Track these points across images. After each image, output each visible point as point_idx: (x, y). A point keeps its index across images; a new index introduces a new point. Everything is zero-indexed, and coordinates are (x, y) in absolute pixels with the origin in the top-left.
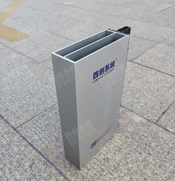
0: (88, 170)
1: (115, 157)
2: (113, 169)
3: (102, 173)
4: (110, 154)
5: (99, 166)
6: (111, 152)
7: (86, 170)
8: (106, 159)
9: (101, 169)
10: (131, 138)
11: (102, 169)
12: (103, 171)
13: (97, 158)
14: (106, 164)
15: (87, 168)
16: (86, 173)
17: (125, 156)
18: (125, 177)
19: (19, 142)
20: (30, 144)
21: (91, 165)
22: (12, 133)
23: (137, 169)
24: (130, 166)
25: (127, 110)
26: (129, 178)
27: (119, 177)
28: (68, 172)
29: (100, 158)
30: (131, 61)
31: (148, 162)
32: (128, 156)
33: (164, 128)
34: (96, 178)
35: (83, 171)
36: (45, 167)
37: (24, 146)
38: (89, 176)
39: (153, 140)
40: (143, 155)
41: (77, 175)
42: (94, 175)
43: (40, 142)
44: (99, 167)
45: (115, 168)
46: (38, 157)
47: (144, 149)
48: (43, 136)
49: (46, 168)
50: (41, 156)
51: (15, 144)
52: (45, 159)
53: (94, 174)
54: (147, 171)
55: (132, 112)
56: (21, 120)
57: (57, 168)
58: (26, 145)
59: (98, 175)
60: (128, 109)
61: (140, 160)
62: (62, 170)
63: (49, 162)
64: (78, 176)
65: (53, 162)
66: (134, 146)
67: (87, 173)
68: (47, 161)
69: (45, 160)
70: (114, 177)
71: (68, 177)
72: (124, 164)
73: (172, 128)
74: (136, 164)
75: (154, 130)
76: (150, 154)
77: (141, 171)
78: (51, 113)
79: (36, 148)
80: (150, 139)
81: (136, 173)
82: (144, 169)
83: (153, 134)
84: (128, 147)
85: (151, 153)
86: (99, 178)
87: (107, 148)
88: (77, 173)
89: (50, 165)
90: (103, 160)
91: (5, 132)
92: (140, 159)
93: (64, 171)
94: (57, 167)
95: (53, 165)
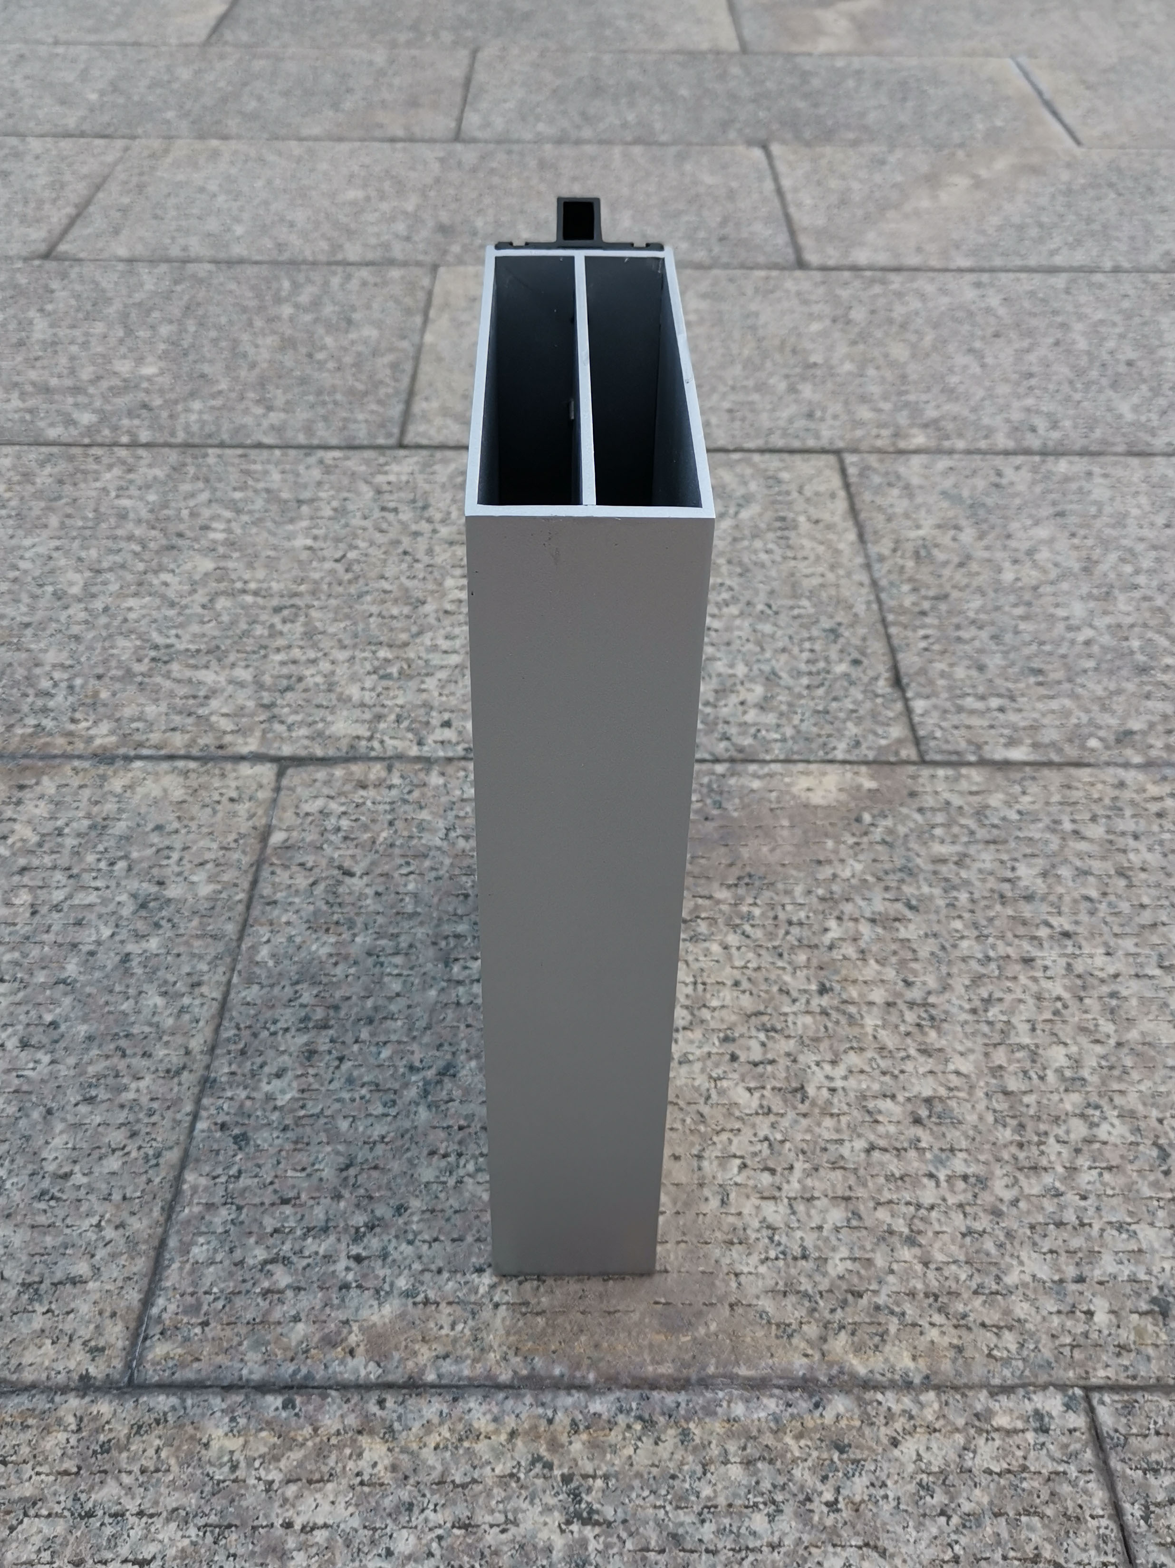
0: (911, 1241)
1: (951, 1067)
2: (1006, 1135)
3: (986, 1198)
4: (909, 1066)
5: (931, 1176)
6: (903, 1054)
7: (906, 1254)
8: (923, 1113)
9: (960, 1185)
10: (909, 914)
11: (965, 1178)
12: (983, 1182)
13: (882, 1143)
14: (954, 1136)
15: (895, 1239)
16: (919, 1268)
17: (986, 1029)
18: (1102, 1132)
19: (289, 1442)
20: (390, 1386)
21: (890, 1202)
22: (138, 1429)
23: (1099, 1049)
24: (1057, 1056)
25: (720, 768)
26: (1116, 1122)
27: (1078, 1151)
28: (830, 1340)
29: (892, 1129)
30: (401, 446)
31: (1103, 981)
32: (993, 1013)
33: (983, 762)
34: (993, 1251)
35: (895, 1266)
36: (672, 1432)
37: (364, 1441)
38: (954, 1267)
39: (1005, 857)
40: (1048, 963)
41: (892, 1313)
42: (968, 1239)
43: (445, 1321)
44: (944, 1184)
45: (1014, 1122)
46: (550, 1421)
47: (1021, 931)
48: (417, 1266)
49: (685, 1435)
50: (562, 1393)
51: (275, 1475)
52: (611, 1397)
53: (964, 1235)
54: (1146, 1025)
55: (752, 768)
56: (91, 1285)
57: (749, 1379)
58: (367, 1418)
59: (983, 1223)
60: (717, 761)
61: (1066, 995)
62: (790, 1363)
63: (654, 1386)
64: (903, 1314)
65: (686, 1365)
66: (964, 944)
67: (926, 1264)
68: (637, 1393)
69: (618, 1394)
70: (1060, 1170)
71: (862, 1371)
72: (1025, 1073)
73: (1012, 742)
74: (1068, 1029)
75: (957, 801)
76: (1066, 935)
77: (1126, 1050)
78: (278, 1076)
79: (466, 1372)
80: (987, 858)
81: (1116, 1073)
82: (1128, 1029)
83: (972, 823)
84: (944, 969)
85: (1068, 927)
86: (1009, 1235)
87: (862, 1049)
88: (877, 1308)
89: (682, 1397)
90: (919, 1131)
91: (66, 1473)
92: (1057, 988)
93: (805, 1360)
94: (743, 1371)
95: (705, 1383)
